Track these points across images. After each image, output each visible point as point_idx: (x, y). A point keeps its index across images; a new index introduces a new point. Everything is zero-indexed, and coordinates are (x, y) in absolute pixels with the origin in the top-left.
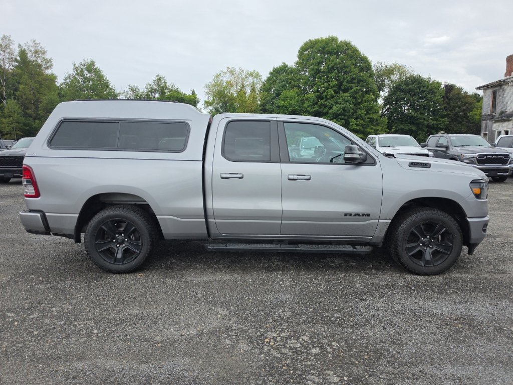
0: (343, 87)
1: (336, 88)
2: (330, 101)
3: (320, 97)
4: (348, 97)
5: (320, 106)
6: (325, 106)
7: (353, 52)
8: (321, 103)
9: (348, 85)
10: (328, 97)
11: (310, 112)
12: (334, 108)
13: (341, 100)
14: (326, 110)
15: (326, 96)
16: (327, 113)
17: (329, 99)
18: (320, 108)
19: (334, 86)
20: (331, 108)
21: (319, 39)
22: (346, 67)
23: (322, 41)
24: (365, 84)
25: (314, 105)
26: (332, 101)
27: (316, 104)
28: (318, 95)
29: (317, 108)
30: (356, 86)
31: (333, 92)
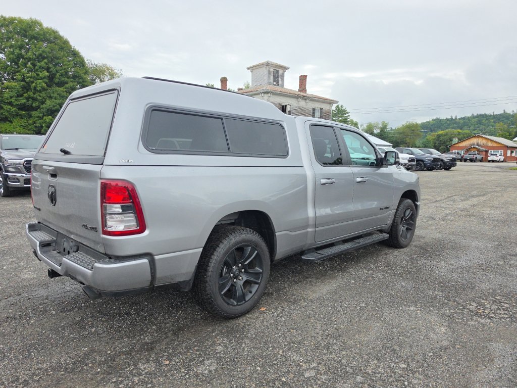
0: (56, 81)
1: (47, 81)
2: (41, 95)
3: (26, 88)
4: (63, 92)
5: (28, 99)
6: (34, 99)
7: (64, 43)
8: (29, 95)
9: (62, 79)
10: (38, 89)
11: (14, 104)
12: (48, 102)
13: (55, 95)
14: (35, 104)
15: (35, 88)
16: (39, 107)
17: (40, 91)
18: (28, 101)
19: (45, 77)
20: (43, 103)
21: (15, 19)
22: (58, 59)
23: (21, 21)
24: (81, 80)
25: (18, 96)
26: (43, 94)
27: (22, 96)
28: (24, 85)
29: (25, 101)
30: (71, 82)
31: (44, 85)
